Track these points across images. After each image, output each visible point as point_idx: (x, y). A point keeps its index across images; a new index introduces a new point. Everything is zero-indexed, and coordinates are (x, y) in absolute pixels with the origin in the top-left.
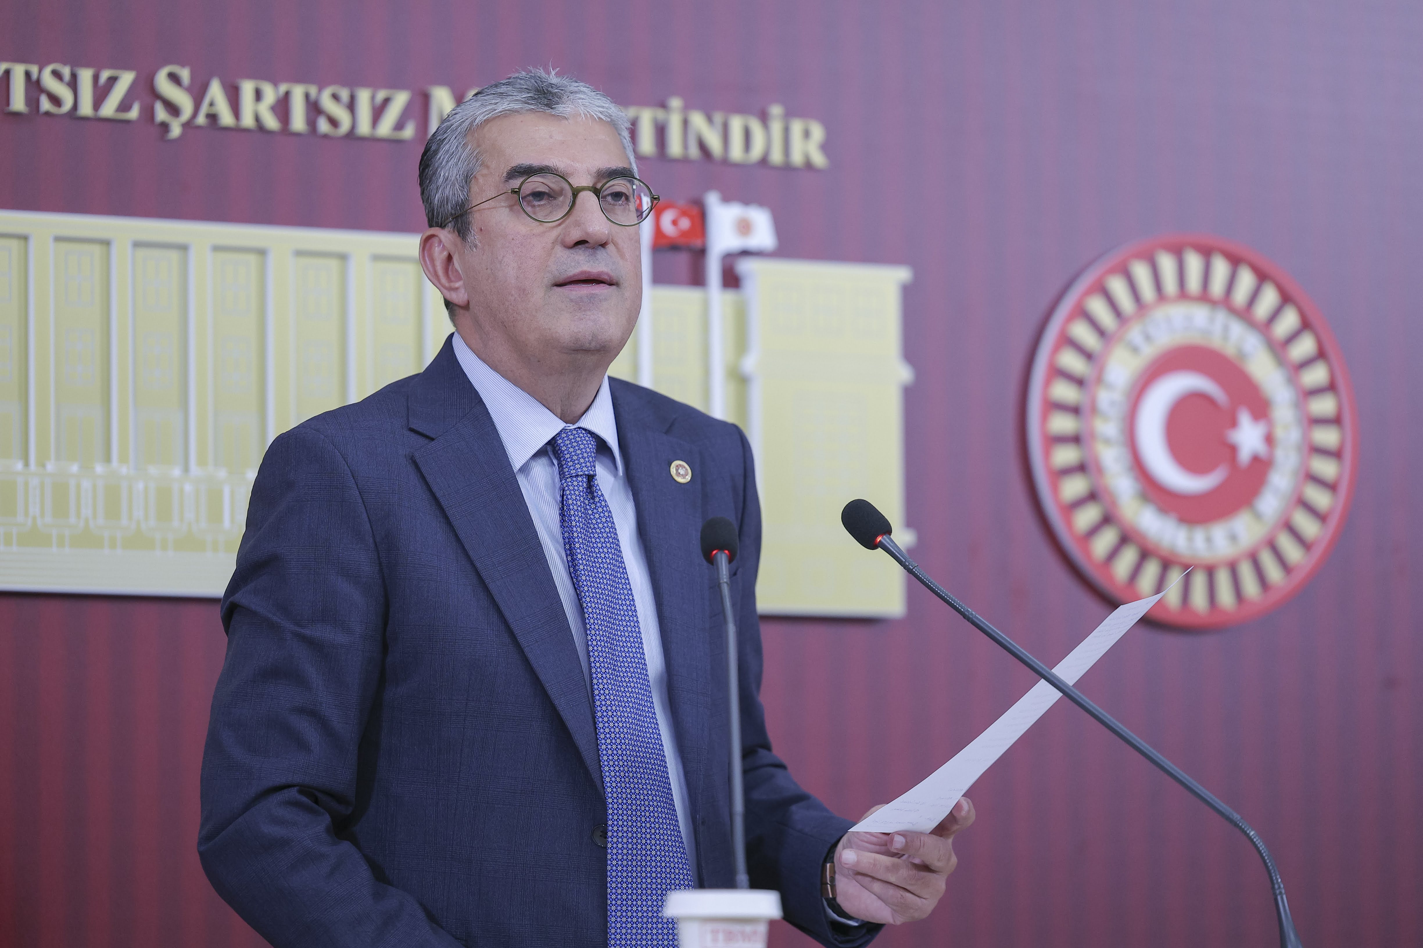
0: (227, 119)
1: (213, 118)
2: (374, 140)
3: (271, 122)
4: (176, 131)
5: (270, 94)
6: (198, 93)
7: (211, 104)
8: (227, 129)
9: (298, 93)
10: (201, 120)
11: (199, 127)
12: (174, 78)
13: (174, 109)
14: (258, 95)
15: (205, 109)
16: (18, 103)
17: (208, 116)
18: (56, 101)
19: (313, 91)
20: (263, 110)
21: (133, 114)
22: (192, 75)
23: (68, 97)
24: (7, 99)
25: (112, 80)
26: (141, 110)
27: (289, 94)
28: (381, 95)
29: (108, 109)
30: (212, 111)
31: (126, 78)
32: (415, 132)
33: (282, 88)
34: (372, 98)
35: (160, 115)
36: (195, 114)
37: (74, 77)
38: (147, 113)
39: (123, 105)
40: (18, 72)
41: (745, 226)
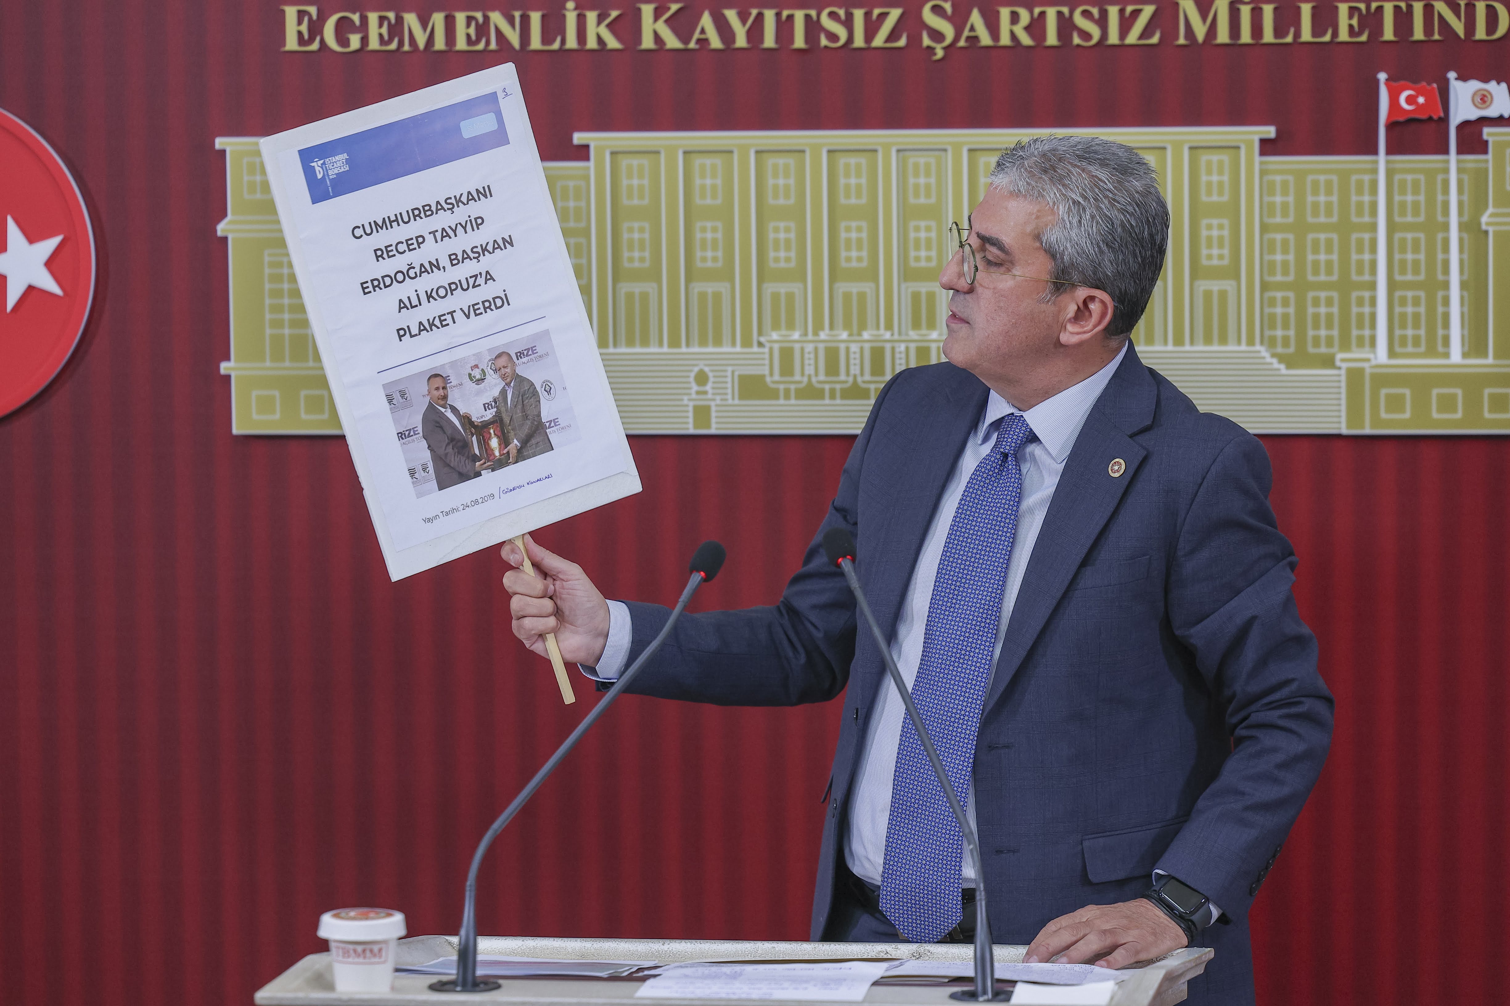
0: (986, 40)
1: (974, 39)
2: (1121, 47)
3: (1026, 40)
4: (940, 53)
5: (1025, 17)
6: (959, 20)
7: (972, 29)
8: (988, 48)
9: (1051, 13)
10: (962, 43)
11: (962, 49)
12: (936, 9)
13: (937, 36)
14: (1015, 18)
15: (966, 33)
16: (799, 42)
17: (968, 38)
18: (832, 37)
19: (1065, 10)
20: (1019, 31)
21: (902, 42)
22: (953, 6)
23: (842, 33)
24: (791, 39)
25: (883, 16)
26: (908, 38)
27: (1043, 14)
28: (1129, 9)
29: (879, 41)
30: (972, 34)
31: (895, 14)
32: (1161, 39)
33: (1037, 11)
34: (1122, 11)
35: (926, 41)
36: (957, 38)
37: (850, 17)
38: (914, 40)
39: (893, 36)
40: (799, 16)
41: (1484, 99)
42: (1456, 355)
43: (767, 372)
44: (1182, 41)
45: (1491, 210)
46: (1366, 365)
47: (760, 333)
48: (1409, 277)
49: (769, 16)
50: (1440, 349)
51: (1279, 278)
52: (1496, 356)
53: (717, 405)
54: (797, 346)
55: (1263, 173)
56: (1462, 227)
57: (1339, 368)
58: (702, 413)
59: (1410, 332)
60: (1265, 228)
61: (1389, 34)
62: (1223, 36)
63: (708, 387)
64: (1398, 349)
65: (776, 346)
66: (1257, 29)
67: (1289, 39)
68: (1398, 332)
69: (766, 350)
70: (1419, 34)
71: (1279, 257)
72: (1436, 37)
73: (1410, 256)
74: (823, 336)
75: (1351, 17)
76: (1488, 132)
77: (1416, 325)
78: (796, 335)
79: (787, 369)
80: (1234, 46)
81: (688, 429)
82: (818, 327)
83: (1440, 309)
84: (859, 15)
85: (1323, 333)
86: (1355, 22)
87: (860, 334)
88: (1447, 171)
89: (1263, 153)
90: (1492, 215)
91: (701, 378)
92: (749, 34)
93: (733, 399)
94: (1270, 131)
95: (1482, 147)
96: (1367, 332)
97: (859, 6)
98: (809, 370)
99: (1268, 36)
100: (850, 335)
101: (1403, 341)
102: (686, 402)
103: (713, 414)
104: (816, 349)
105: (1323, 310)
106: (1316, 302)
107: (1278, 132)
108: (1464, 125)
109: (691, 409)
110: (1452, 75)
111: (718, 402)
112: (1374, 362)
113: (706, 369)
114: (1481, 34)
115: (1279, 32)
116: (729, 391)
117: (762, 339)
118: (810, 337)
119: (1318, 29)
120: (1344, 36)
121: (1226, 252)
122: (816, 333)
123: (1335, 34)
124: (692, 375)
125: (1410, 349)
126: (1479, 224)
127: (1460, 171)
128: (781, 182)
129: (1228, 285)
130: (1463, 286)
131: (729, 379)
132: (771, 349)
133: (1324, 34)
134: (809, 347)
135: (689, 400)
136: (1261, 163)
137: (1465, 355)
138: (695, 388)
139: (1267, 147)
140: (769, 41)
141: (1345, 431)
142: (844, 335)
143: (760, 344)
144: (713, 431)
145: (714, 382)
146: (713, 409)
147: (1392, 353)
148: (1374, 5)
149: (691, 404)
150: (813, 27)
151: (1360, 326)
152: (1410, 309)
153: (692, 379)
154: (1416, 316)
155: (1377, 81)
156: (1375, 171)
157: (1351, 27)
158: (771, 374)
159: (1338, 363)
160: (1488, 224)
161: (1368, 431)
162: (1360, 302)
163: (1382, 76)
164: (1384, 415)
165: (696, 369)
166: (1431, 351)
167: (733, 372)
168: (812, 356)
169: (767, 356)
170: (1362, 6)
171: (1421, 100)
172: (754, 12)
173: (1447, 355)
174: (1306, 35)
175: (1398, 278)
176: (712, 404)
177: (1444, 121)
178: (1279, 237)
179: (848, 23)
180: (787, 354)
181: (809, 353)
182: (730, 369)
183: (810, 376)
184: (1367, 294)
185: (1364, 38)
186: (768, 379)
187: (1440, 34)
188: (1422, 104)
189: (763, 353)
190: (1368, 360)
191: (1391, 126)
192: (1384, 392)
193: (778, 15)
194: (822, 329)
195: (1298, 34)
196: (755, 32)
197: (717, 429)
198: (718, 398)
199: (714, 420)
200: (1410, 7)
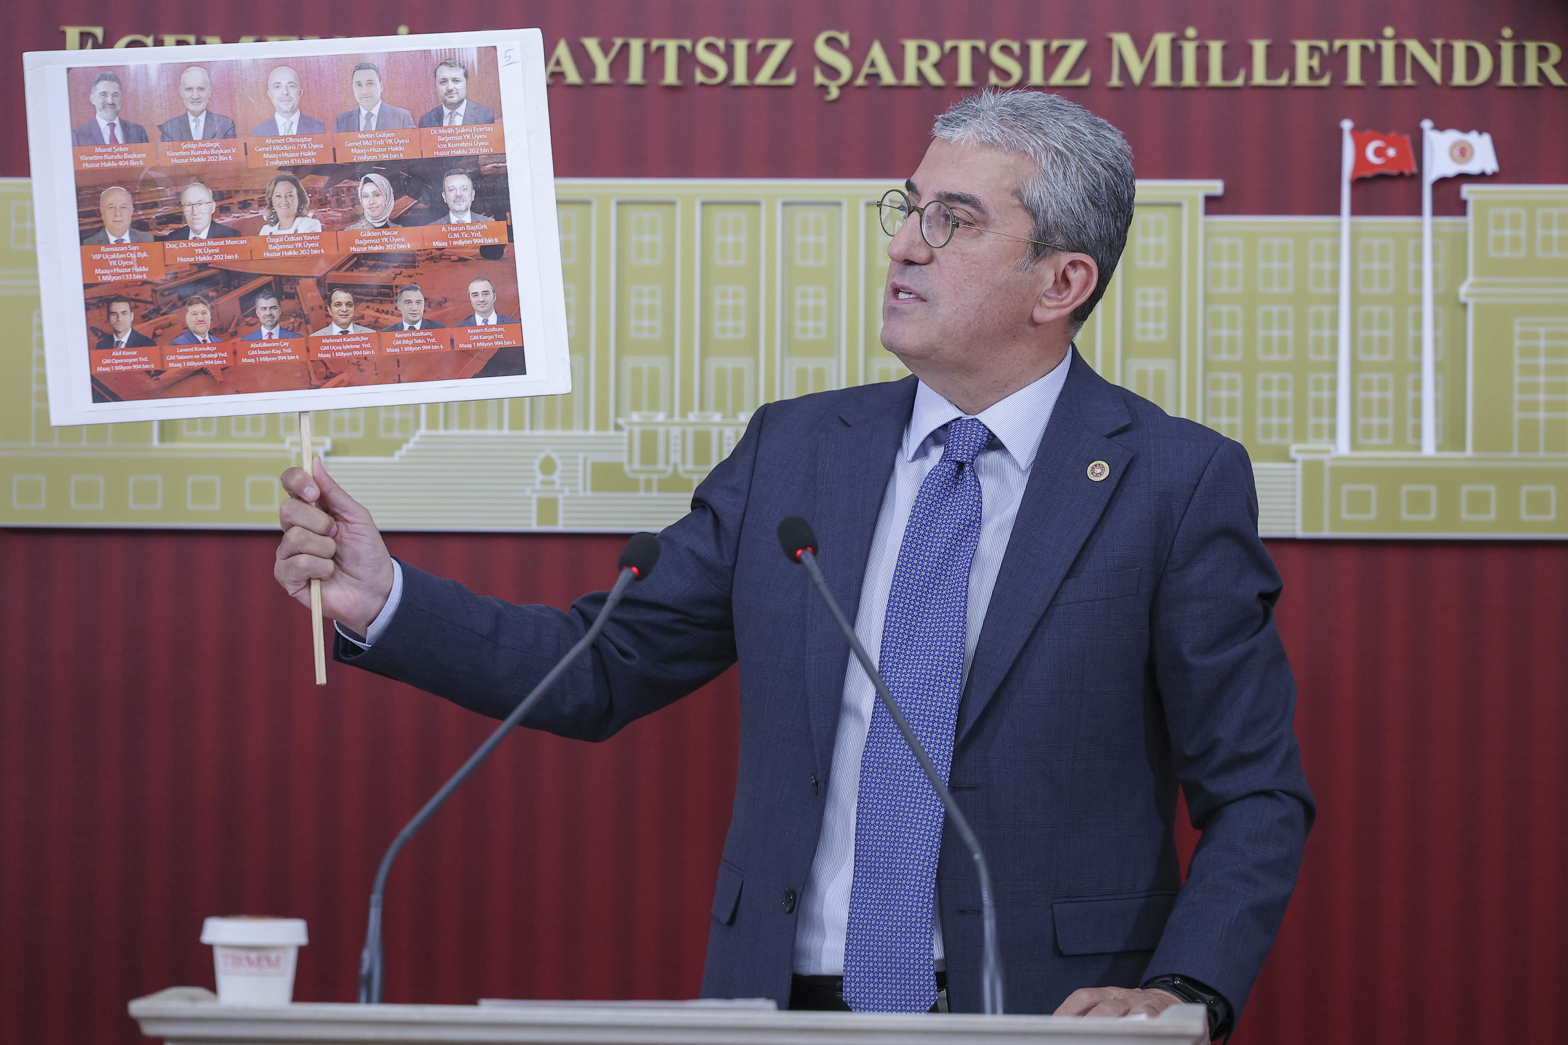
0: (888, 78)
1: (874, 77)
3: (935, 79)
4: (834, 93)
5: (934, 52)
6: (857, 54)
7: (873, 64)
8: (890, 87)
9: (965, 48)
10: (860, 81)
11: (861, 88)
12: (832, 42)
13: (832, 72)
14: (922, 52)
15: (866, 70)
16: (671, 77)
17: (868, 76)
18: (710, 72)
19: (981, 45)
20: (927, 67)
21: (790, 79)
22: (851, 39)
23: (721, 67)
24: (661, 73)
25: (769, 49)
26: (798, 75)
27: (955, 49)
28: (1055, 44)
29: (764, 77)
30: (873, 71)
31: (783, 46)
32: (1092, 80)
33: (948, 45)
34: (1046, 48)
35: (819, 78)
36: (854, 76)
37: (730, 48)
38: (805, 77)
39: (779, 72)
40: (671, 47)
41: (1463, 152)
42: (1429, 447)
43: (624, 458)
44: (1115, 81)
45: (1471, 279)
46: (1324, 457)
47: (618, 414)
48: (1375, 357)
49: (636, 46)
50: (1410, 440)
51: (1224, 356)
52: (1477, 447)
53: (565, 498)
54: (661, 430)
55: (1207, 235)
56: (1437, 300)
57: (1294, 461)
58: (547, 506)
59: (1375, 421)
60: (1208, 299)
61: (1354, 77)
62: (1163, 77)
63: (556, 477)
64: (1361, 440)
65: (637, 430)
66: (1203, 70)
67: (1239, 81)
68: (1361, 421)
69: (625, 434)
70: (1388, 77)
71: (1224, 333)
72: (1409, 81)
73: (1376, 333)
74: (692, 417)
75: (1311, 57)
76: (1467, 191)
77: (1383, 413)
78: (661, 417)
79: (649, 455)
80: (1176, 89)
81: (530, 525)
82: (686, 408)
83: (1410, 395)
84: (741, 47)
85: (1275, 420)
86: (1315, 63)
87: (735, 416)
88: (1420, 235)
89: (1208, 212)
90: (1473, 285)
91: (548, 466)
92: (612, 67)
93: (585, 490)
94: (1216, 187)
95: (1460, 208)
96: (1326, 421)
97: (741, 36)
98: (675, 457)
99: (1215, 78)
100: (724, 417)
101: (1368, 431)
102: (528, 493)
103: (561, 508)
104: (684, 434)
105: (1275, 394)
106: (1267, 385)
107: (1226, 188)
108: (1441, 183)
109: (534, 502)
110: (1427, 124)
111: (567, 494)
112: (1334, 454)
113: (554, 455)
114: (1459, 78)
115: (1228, 72)
116: (581, 481)
117: (621, 421)
118: (677, 418)
119: (1272, 71)
120: (1302, 78)
121: (1163, 325)
122: (684, 415)
123: (1292, 76)
124: (537, 462)
125: (1375, 440)
126: (1457, 296)
127: (1435, 235)
128: (646, 238)
129: (1166, 365)
130: (1438, 367)
131: (581, 468)
132: (631, 433)
133: (1278, 76)
134: (676, 431)
135: (533, 491)
136: (1206, 224)
137: (1439, 448)
138: (540, 477)
139: (1213, 205)
140: (635, 75)
141: (1300, 533)
142: (717, 417)
143: (618, 427)
144: (560, 527)
145: (562, 471)
146: (561, 502)
147: (1354, 445)
148: (1338, 44)
149: (535, 496)
150: (686, 59)
151: (1318, 413)
152: (1375, 395)
153: (536, 467)
154: (1383, 403)
155: (1340, 132)
156: (1337, 235)
157: (1311, 69)
158: (630, 461)
159: (1293, 454)
160: (1468, 295)
161: (1326, 533)
162: (1318, 385)
163: (1347, 125)
164: (1345, 515)
165: (542, 455)
166: (1400, 443)
167: (585, 459)
168: (679, 441)
169: (625, 441)
170: (1324, 45)
171: (1391, 152)
172: (619, 42)
173: (1418, 448)
174: (1259, 77)
175: (1362, 357)
176: (560, 496)
177: (1417, 178)
178: (1224, 309)
179: (728, 56)
180: (649, 440)
181: (676, 438)
182: (581, 455)
183: (675, 465)
184: (1326, 377)
185: (1325, 81)
186: (627, 468)
187: (1413, 77)
188: (1393, 158)
189: (621, 437)
190: (1327, 452)
191: (1357, 182)
192: (1346, 488)
193: (646, 46)
194: (691, 409)
195: (1249, 76)
196: (620, 64)
197: (564, 525)
198: (567, 489)
199: (561, 515)
200: (1379, 47)
